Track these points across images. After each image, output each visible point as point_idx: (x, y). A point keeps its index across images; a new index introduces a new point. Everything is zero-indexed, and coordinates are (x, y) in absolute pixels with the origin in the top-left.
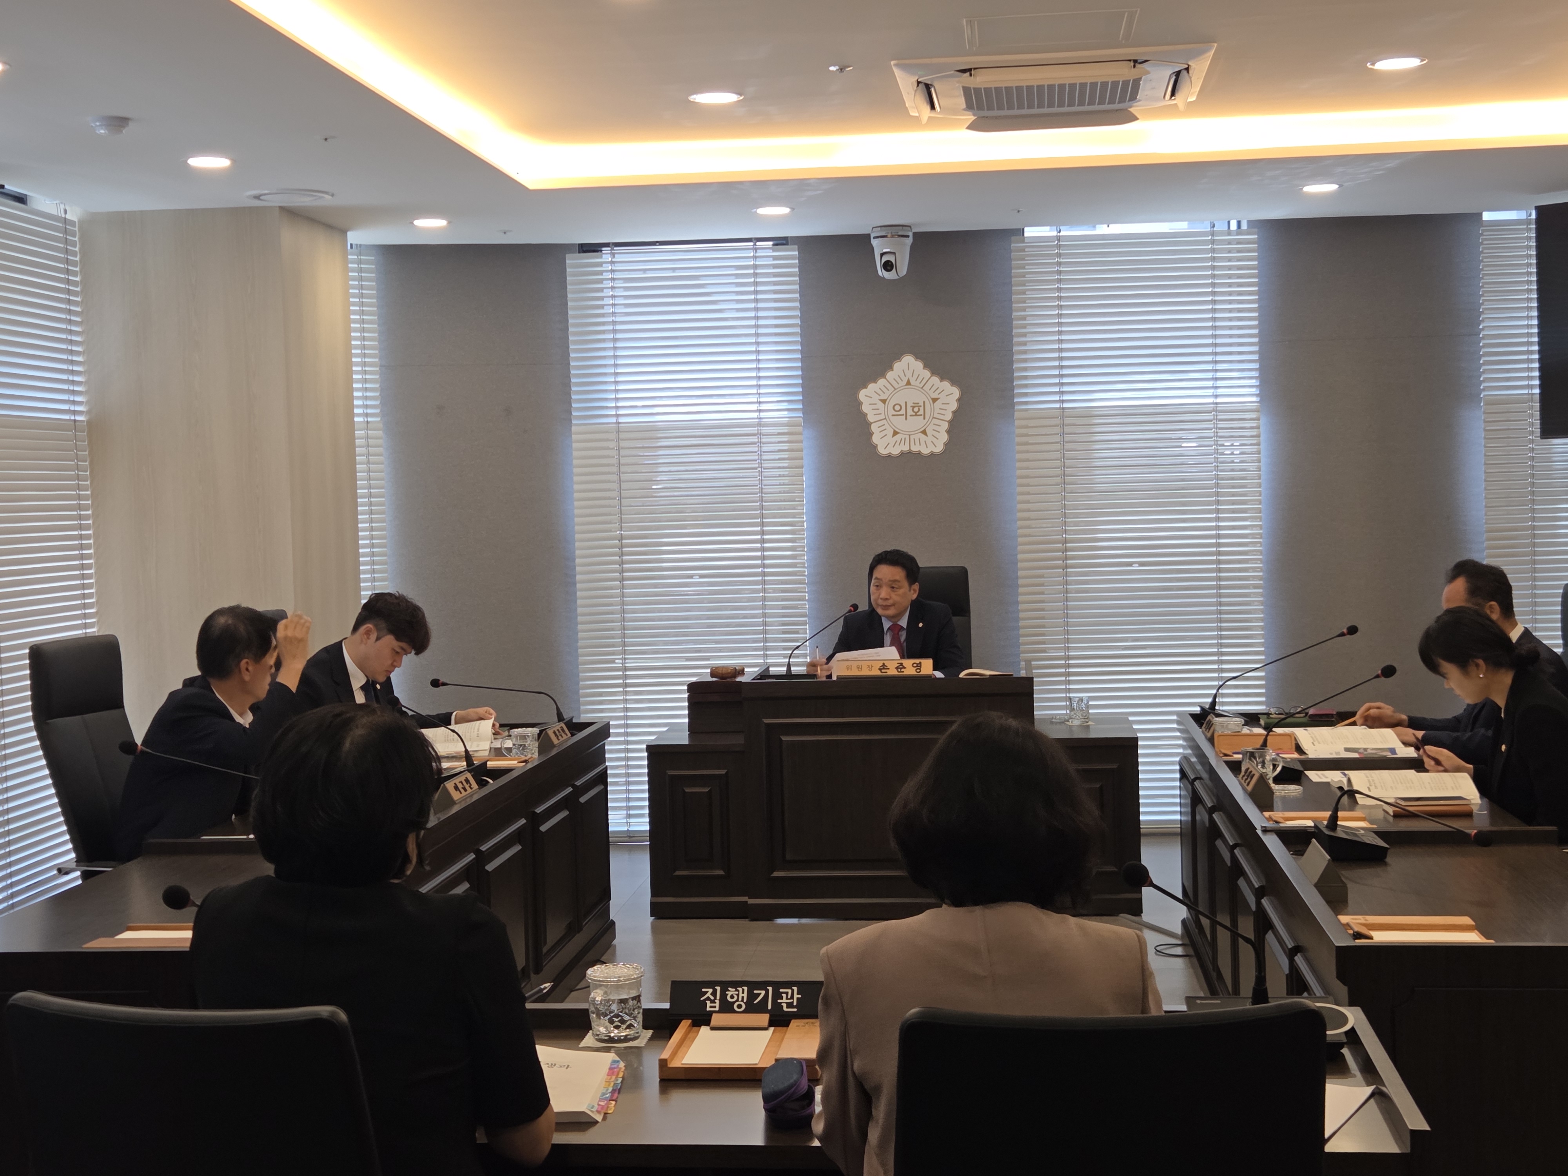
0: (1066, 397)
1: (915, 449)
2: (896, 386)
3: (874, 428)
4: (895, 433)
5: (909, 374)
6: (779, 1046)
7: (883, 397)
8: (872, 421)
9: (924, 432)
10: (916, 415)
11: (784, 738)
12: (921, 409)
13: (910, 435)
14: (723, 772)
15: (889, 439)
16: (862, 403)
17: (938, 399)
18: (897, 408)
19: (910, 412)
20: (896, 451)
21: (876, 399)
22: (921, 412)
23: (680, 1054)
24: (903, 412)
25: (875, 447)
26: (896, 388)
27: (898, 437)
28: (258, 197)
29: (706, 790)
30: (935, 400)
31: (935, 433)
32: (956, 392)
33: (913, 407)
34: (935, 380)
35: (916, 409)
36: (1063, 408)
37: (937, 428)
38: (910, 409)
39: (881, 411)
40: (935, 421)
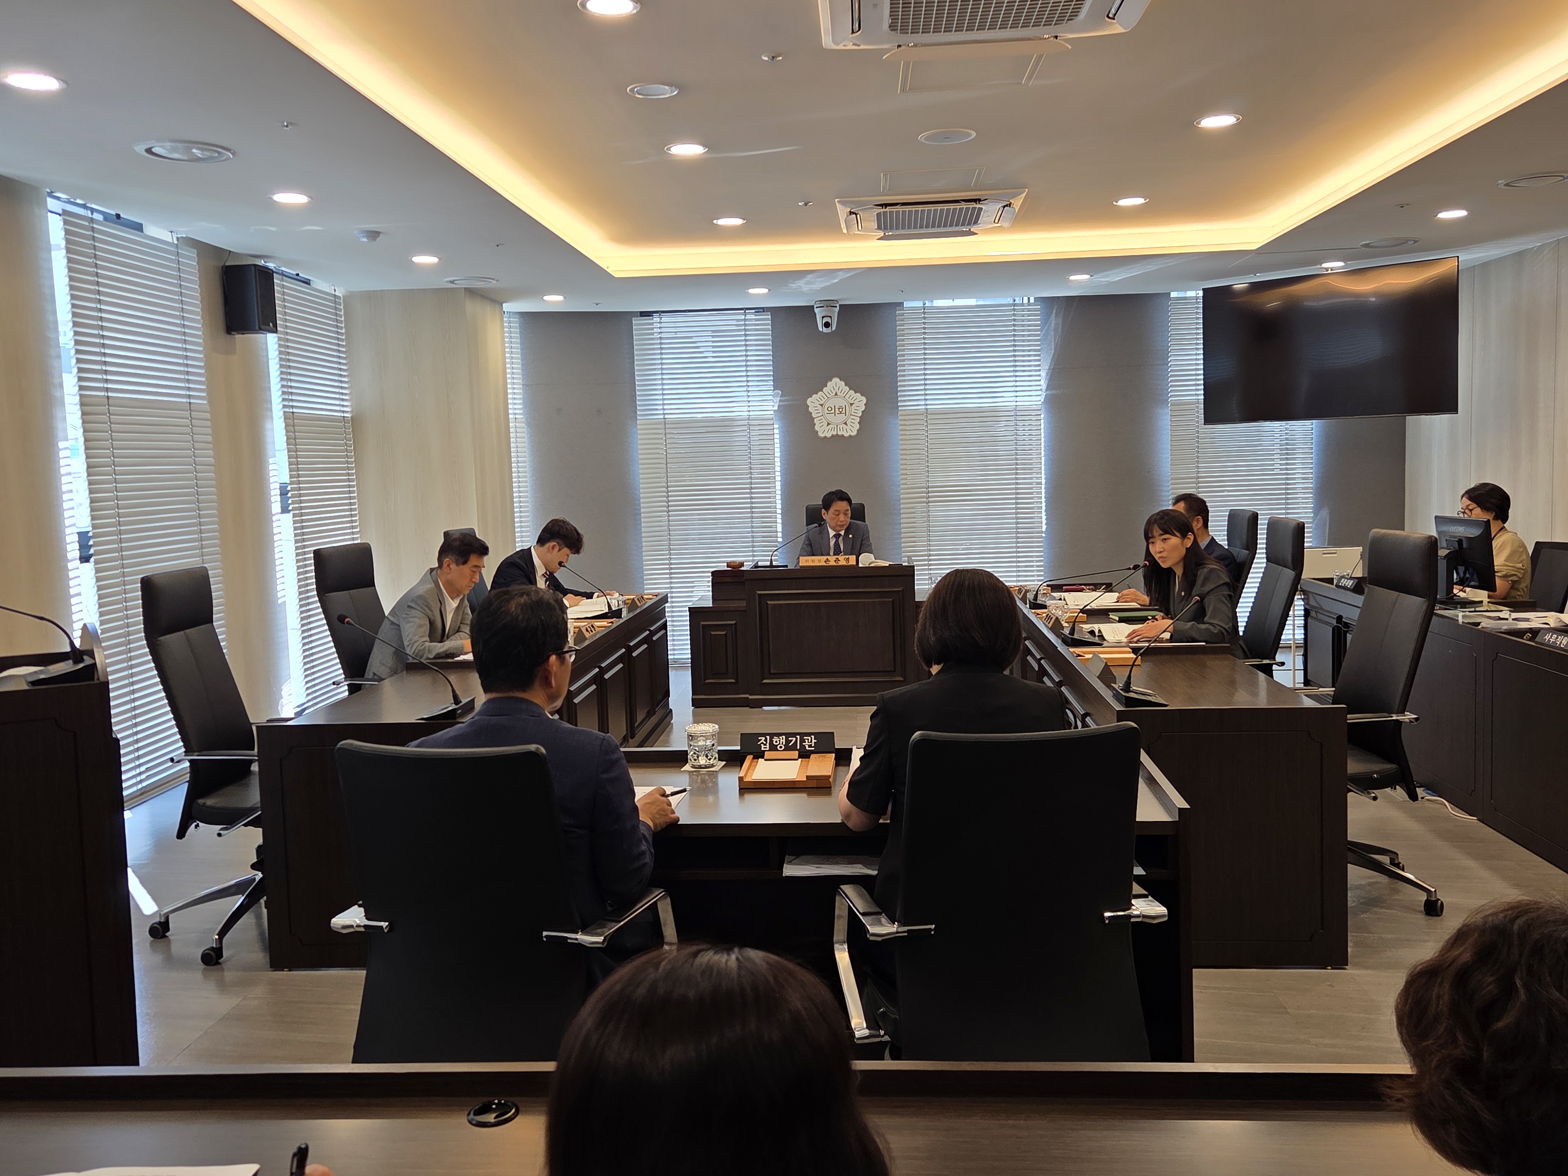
0: (928, 402)
1: (840, 433)
2: (829, 396)
3: (816, 421)
4: (828, 424)
5: (836, 389)
6: (807, 769)
7: (821, 403)
8: (815, 417)
9: (846, 423)
10: (841, 413)
11: (769, 602)
12: (844, 409)
13: (837, 425)
14: (734, 622)
15: (825, 427)
16: (809, 406)
17: (853, 404)
18: (830, 409)
19: (837, 411)
20: (829, 435)
21: (817, 403)
22: (844, 412)
23: (749, 774)
24: (833, 411)
25: (817, 432)
27: (830, 426)
28: (452, 282)
29: (724, 633)
30: (852, 404)
31: (852, 424)
32: (864, 400)
33: (839, 409)
34: (852, 392)
35: (841, 410)
36: (927, 409)
37: (853, 421)
38: (837, 410)
39: (820, 411)
40: (852, 417)
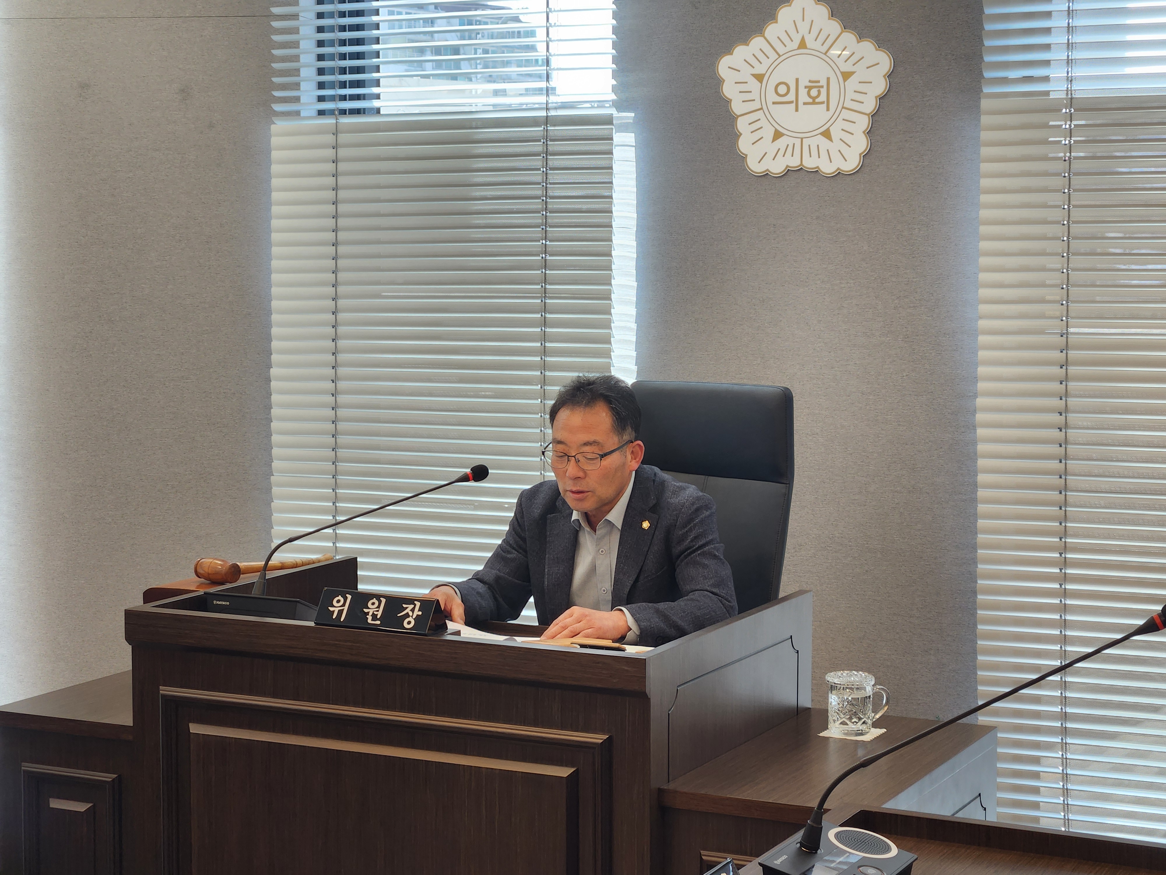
1: (810, 163)
2: (781, 50)
3: (742, 125)
4: (778, 135)
5: (804, 28)
7: (759, 70)
8: (738, 114)
9: (827, 134)
10: (814, 103)
12: (824, 91)
13: (802, 139)
15: (768, 146)
16: (724, 81)
17: (853, 73)
18: (782, 89)
19: (803, 97)
20: (779, 168)
22: (823, 98)
24: (791, 97)
25: (743, 158)
26: (781, 54)
27: (782, 142)
29: (86, 808)
30: (846, 75)
31: (847, 137)
32: (885, 61)
33: (809, 88)
35: (814, 92)
37: (848, 126)
38: (803, 92)
39: (755, 95)
40: (846, 114)
